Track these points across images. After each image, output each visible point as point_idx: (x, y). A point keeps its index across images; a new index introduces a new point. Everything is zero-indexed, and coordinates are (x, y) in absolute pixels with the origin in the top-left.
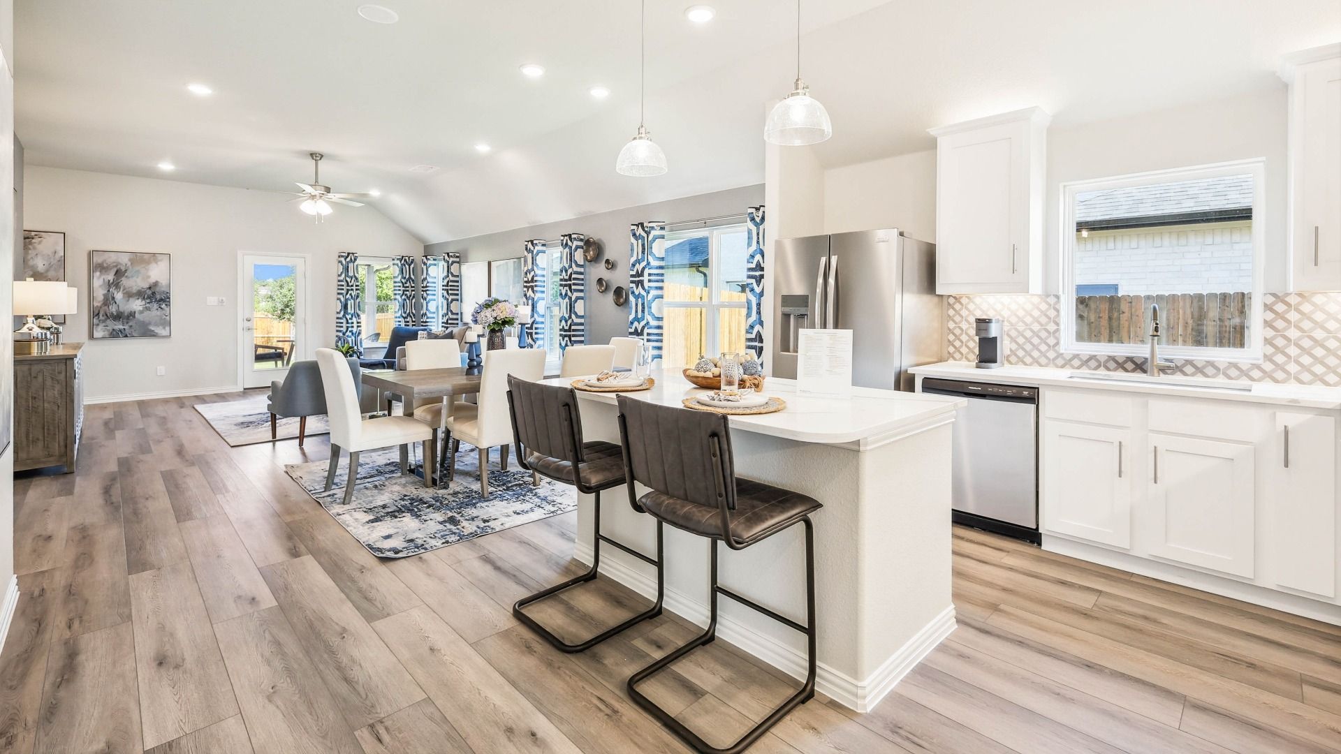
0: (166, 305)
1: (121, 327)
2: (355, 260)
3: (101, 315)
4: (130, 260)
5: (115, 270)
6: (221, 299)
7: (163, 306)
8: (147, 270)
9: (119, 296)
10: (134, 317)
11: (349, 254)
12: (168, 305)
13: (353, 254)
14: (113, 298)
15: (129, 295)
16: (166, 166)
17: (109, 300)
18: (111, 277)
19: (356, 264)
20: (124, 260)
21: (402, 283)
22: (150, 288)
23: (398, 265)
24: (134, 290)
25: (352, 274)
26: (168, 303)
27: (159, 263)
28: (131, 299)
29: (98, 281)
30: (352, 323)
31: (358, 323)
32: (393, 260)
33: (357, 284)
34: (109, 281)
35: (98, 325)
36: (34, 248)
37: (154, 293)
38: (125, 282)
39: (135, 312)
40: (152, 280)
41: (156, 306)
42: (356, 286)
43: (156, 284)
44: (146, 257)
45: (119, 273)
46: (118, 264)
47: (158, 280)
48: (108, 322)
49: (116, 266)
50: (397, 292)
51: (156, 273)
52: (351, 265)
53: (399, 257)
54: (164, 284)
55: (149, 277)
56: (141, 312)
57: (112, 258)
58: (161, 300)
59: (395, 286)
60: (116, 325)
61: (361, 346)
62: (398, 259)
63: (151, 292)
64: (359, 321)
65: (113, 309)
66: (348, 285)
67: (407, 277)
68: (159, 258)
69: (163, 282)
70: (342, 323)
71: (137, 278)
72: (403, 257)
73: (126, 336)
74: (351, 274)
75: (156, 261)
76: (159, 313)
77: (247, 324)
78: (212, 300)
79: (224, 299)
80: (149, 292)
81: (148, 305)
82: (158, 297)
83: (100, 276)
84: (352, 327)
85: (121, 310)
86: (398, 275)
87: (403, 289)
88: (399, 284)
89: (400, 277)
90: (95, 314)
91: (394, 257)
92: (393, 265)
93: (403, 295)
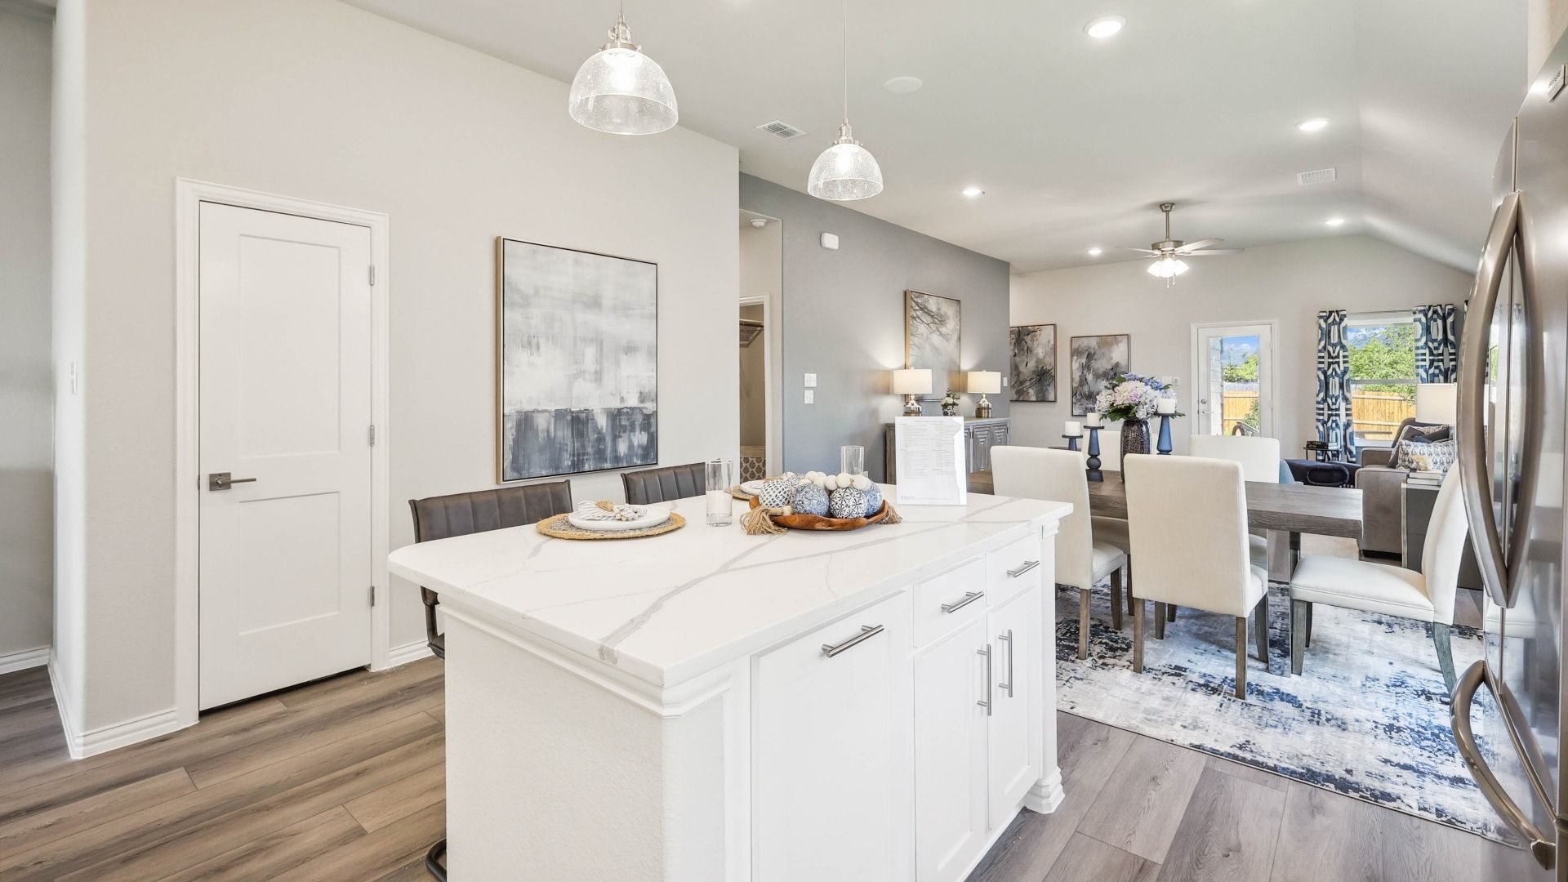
2: (1342, 320)
3: (1077, 394)
4: (1097, 343)
5: (1087, 353)
6: (1175, 378)
8: (1110, 352)
9: (1090, 377)
11: (1331, 313)
13: (1337, 311)
14: (1086, 379)
15: (1097, 376)
16: (1095, 252)
17: (1083, 381)
18: (1084, 360)
19: (1343, 325)
20: (1093, 343)
22: (1112, 368)
23: (1420, 320)
24: (1101, 371)
25: (1336, 340)
27: (1120, 344)
28: (1099, 380)
29: (1076, 365)
31: (1347, 409)
32: (1414, 313)
33: (1345, 354)
34: (1083, 364)
35: (1076, 403)
36: (1037, 340)
37: (1115, 374)
38: (1094, 364)
39: (1101, 392)
40: (1114, 361)
42: (1344, 357)
43: (1117, 365)
44: (1109, 339)
45: (1090, 356)
46: (1089, 347)
47: (1118, 361)
48: (1084, 401)
49: (1087, 350)
50: (1420, 363)
51: (1118, 354)
52: (1334, 329)
53: (1423, 308)
54: (1123, 365)
55: (1111, 359)
57: (1085, 343)
59: (1417, 355)
60: (1087, 404)
61: (1352, 444)
62: (1420, 311)
64: (1349, 407)
65: (1086, 389)
66: (1330, 356)
68: (1120, 339)
69: (1123, 363)
70: (1323, 410)
71: (1103, 359)
72: (1430, 307)
74: (1334, 339)
75: (1117, 343)
77: (1202, 407)
78: (1168, 380)
79: (1178, 378)
80: (1112, 373)
83: (1076, 359)
84: (1338, 415)
85: (1091, 390)
86: (1421, 337)
87: (1432, 358)
88: (1423, 351)
89: (1424, 339)
90: (1074, 394)
91: (1415, 309)
92: (1415, 321)
93: (1430, 367)
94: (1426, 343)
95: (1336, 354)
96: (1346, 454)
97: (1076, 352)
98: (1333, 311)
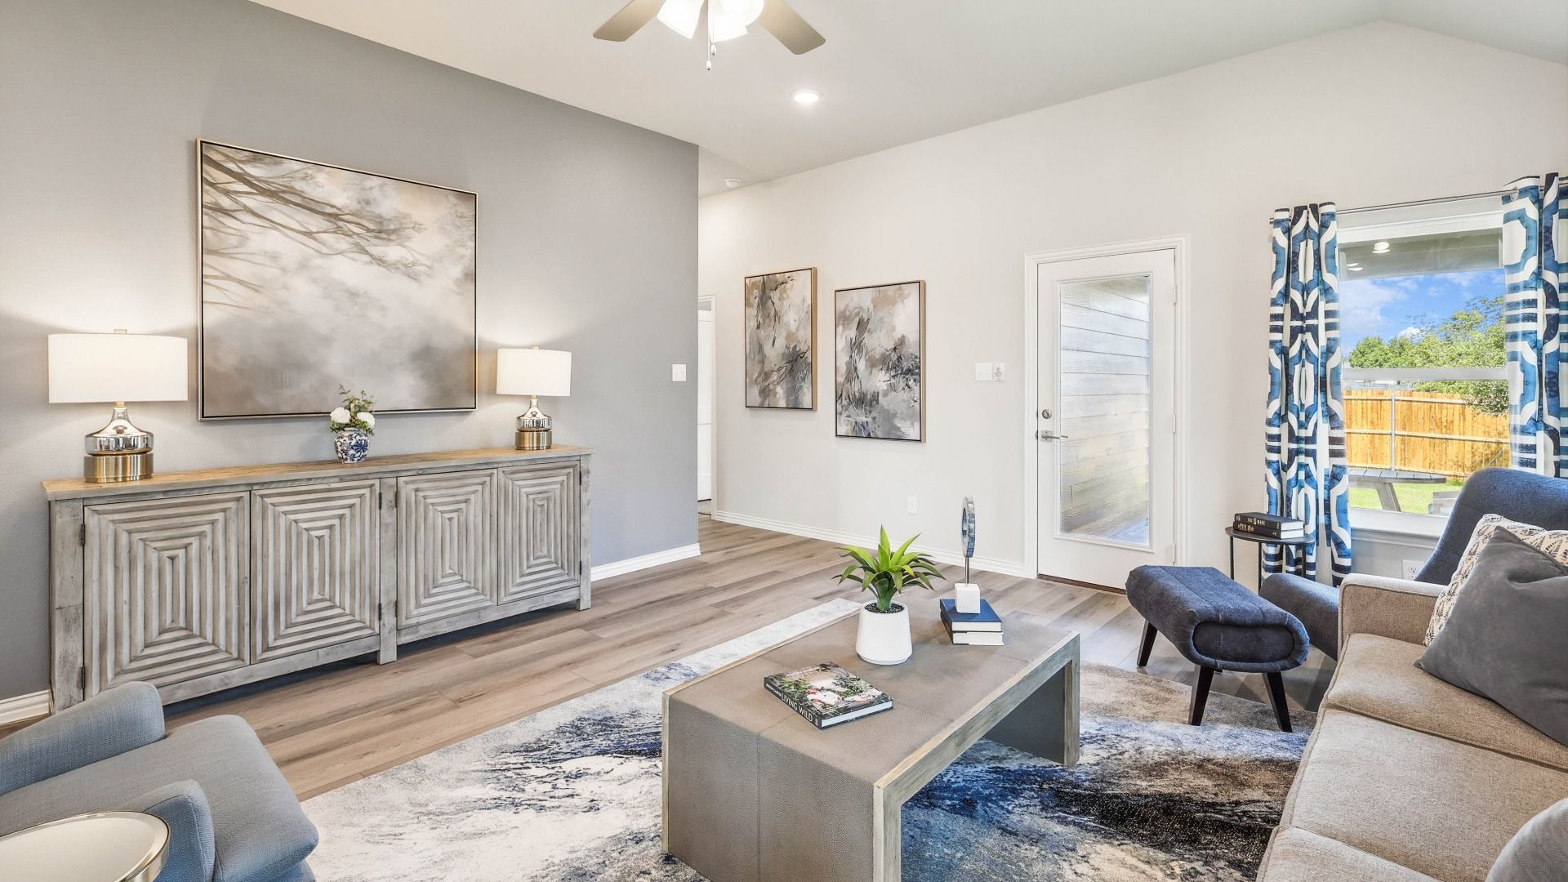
0: (915, 380)
1: (864, 419)
2: (1324, 226)
3: (844, 397)
4: (873, 301)
5: (857, 320)
6: (996, 366)
7: (911, 383)
8: (892, 315)
9: (862, 365)
10: (878, 403)
11: (1299, 211)
12: (918, 381)
13: (1314, 208)
14: (856, 369)
15: (873, 364)
17: (852, 373)
18: (853, 334)
19: (1327, 237)
20: (866, 299)
22: (895, 349)
23: (1521, 216)
24: (878, 354)
25: (1310, 276)
26: (917, 377)
27: (908, 301)
28: (875, 370)
29: (842, 343)
31: (1333, 441)
32: (1507, 199)
33: (1331, 307)
34: (851, 340)
35: (841, 415)
36: (788, 297)
37: (899, 359)
38: (868, 341)
39: (878, 393)
40: (898, 335)
41: (900, 382)
42: (1328, 314)
43: (902, 342)
44: (890, 291)
45: (862, 326)
46: (861, 308)
47: (905, 334)
48: (852, 409)
49: (858, 314)
50: (1521, 327)
51: (902, 320)
52: (1306, 251)
53: (1530, 183)
54: (911, 340)
55: (893, 329)
56: (886, 394)
57: (855, 300)
58: (909, 371)
60: (858, 415)
61: (1343, 523)
62: (1523, 192)
63: (896, 357)
64: (1337, 433)
65: (856, 388)
66: (1296, 314)
68: (906, 292)
69: (912, 337)
70: (1277, 438)
71: (881, 331)
72: (1550, 178)
73: (869, 437)
74: (1306, 273)
75: (902, 297)
76: (904, 395)
77: (1045, 425)
78: (984, 370)
79: (1002, 366)
80: (894, 357)
81: (893, 381)
82: (905, 365)
83: (843, 331)
84: (1311, 454)
85: (864, 390)
86: (1526, 255)
87: (1553, 311)
88: (1530, 295)
89: (1532, 264)
90: (838, 397)
91: (1511, 187)
92: (1508, 218)
93: (1548, 336)
94: (1538, 275)
95: (1309, 308)
96: (1329, 545)
97: (841, 319)
98: (1306, 208)
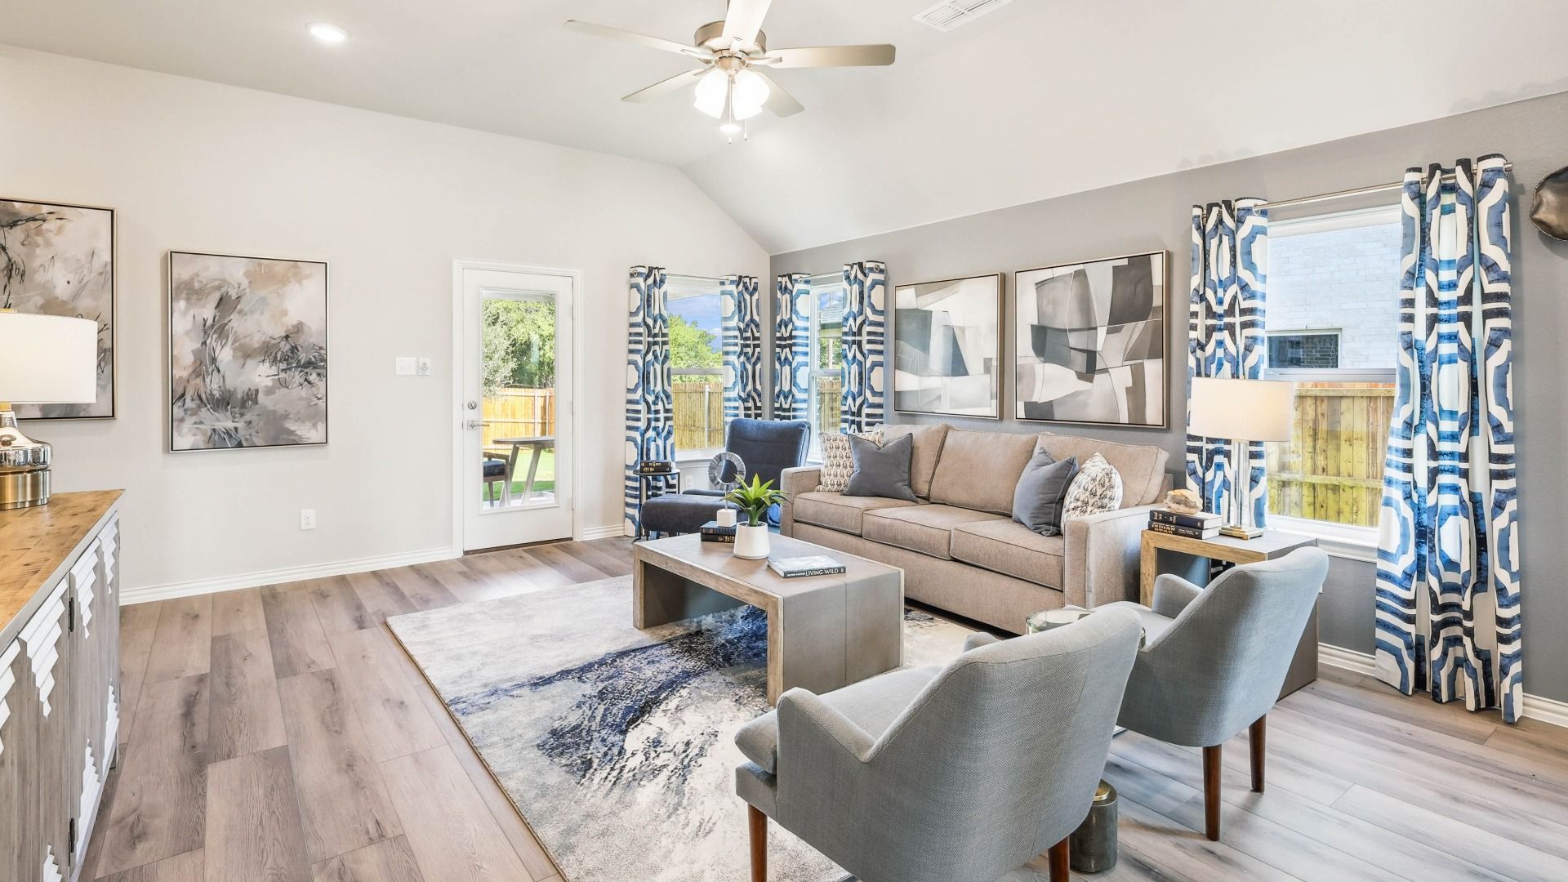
0: (319, 375)
1: (230, 425)
2: (662, 281)
3: (188, 398)
4: (247, 274)
5: (217, 296)
6: (421, 361)
7: (313, 377)
8: (283, 297)
9: (225, 355)
10: (256, 402)
12: (323, 375)
13: (658, 269)
14: (214, 360)
15: (246, 354)
17: (205, 364)
18: (208, 312)
19: (662, 290)
20: (236, 273)
21: (740, 329)
22: (287, 337)
23: (731, 294)
24: (256, 341)
25: (657, 312)
26: (322, 371)
27: (305, 282)
28: (250, 362)
29: (183, 323)
30: (657, 412)
31: (665, 411)
32: (722, 283)
33: (665, 331)
34: (205, 321)
35: (182, 420)
36: (48, 244)
37: (294, 349)
38: (236, 323)
39: (257, 391)
40: (291, 320)
41: (297, 377)
42: (664, 335)
43: (299, 328)
44: (279, 268)
45: (225, 304)
46: (223, 282)
47: (304, 321)
48: (204, 413)
49: (219, 288)
50: (731, 348)
51: (300, 305)
52: (654, 293)
53: (735, 278)
54: (314, 330)
55: (285, 313)
56: (270, 391)
57: (210, 270)
58: (309, 364)
59: (726, 337)
60: (218, 420)
62: (732, 282)
63: (288, 347)
64: (668, 407)
65: (213, 385)
67: (748, 318)
68: (306, 272)
69: (313, 324)
70: (638, 412)
71: (262, 314)
72: (740, 277)
73: (240, 445)
74: (654, 311)
75: (299, 278)
76: (304, 392)
77: (471, 415)
78: (406, 364)
79: (428, 361)
80: (285, 347)
81: (282, 375)
82: (303, 357)
83: (187, 309)
84: (658, 420)
85: (230, 385)
86: (734, 313)
87: (742, 342)
89: (735, 318)
90: (176, 396)
91: (725, 278)
92: (723, 293)
93: (741, 354)
94: (738, 323)
95: (657, 331)
97: (174, 291)
98: (653, 268)
